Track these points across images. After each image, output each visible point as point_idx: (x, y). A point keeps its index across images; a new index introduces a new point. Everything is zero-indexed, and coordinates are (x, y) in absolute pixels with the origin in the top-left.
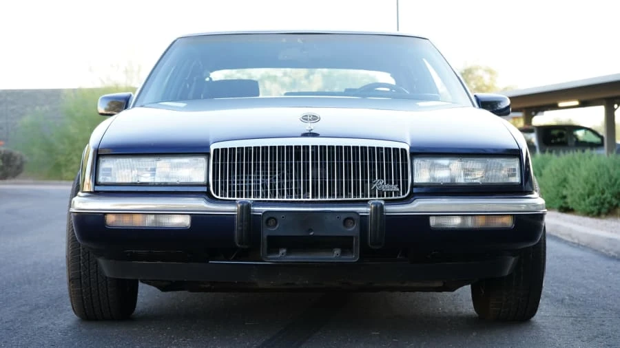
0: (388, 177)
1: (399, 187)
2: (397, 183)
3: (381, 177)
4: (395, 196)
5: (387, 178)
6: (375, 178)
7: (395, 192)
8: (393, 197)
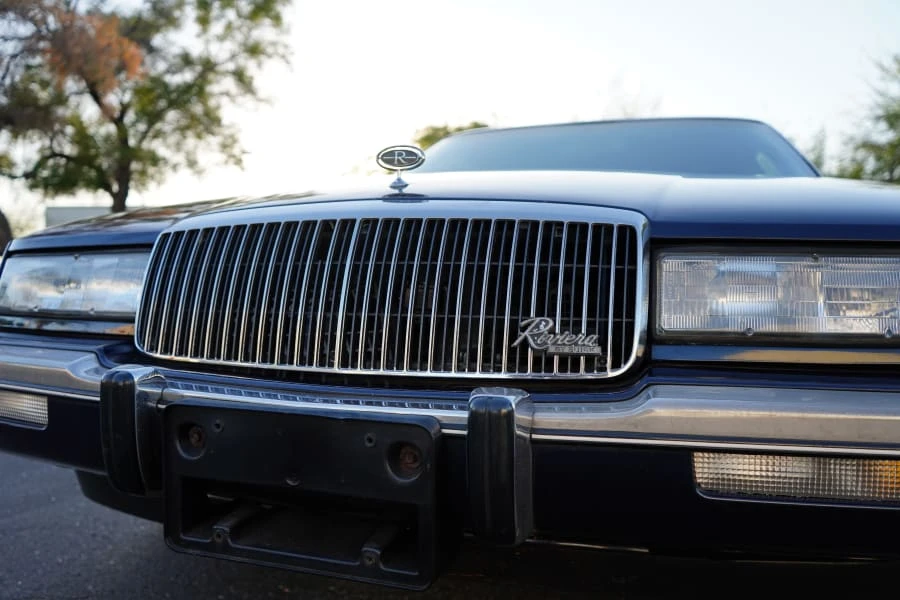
0: (572, 309)
1: (602, 343)
2: (597, 328)
3: (546, 309)
4: (589, 369)
5: (565, 312)
6: (527, 313)
7: (590, 359)
8: (583, 374)
